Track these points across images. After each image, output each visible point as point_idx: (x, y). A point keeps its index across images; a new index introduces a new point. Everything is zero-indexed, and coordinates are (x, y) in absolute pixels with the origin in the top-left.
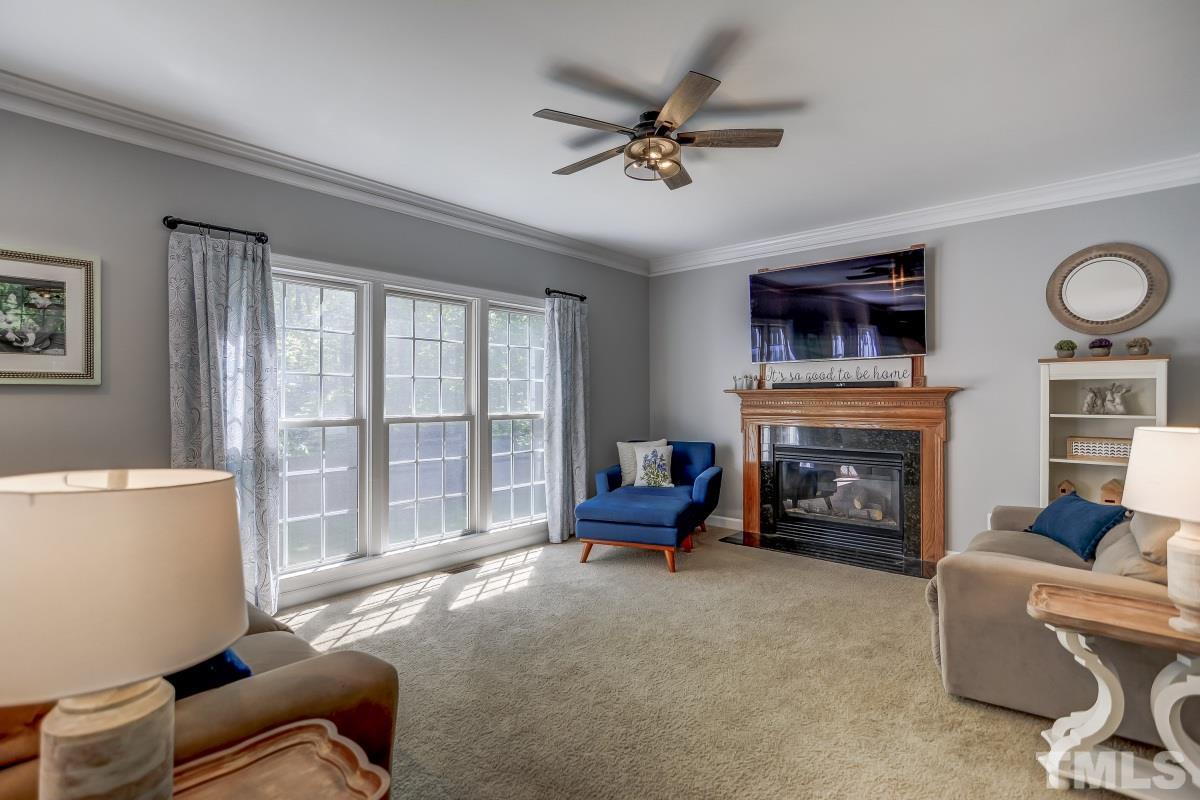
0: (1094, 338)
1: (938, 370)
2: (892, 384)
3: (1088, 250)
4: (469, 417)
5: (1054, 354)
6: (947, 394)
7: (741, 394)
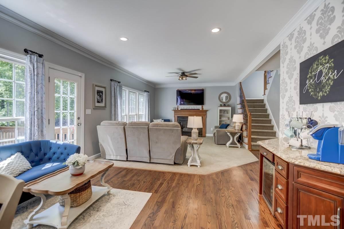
0: (224, 104)
1: (205, 107)
2: (199, 109)
3: (223, 92)
4: (136, 115)
5: (219, 106)
6: (206, 111)
7: (174, 110)
